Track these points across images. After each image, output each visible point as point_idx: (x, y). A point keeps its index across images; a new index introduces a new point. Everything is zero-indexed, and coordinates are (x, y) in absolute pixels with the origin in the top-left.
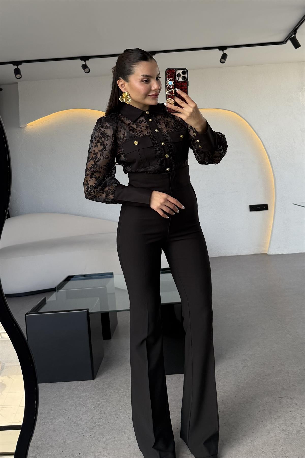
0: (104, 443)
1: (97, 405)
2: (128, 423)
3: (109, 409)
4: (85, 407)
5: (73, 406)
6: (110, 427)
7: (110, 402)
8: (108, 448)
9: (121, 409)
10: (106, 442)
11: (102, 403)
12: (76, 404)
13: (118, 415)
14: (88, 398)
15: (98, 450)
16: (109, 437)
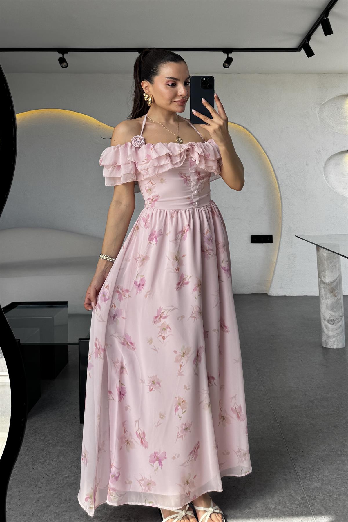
0: (9, 496)
2: (44, 475)
6: (21, 479)
8: (11, 503)
9: (41, 459)
10: (11, 495)
13: (35, 465)
16: (16, 490)
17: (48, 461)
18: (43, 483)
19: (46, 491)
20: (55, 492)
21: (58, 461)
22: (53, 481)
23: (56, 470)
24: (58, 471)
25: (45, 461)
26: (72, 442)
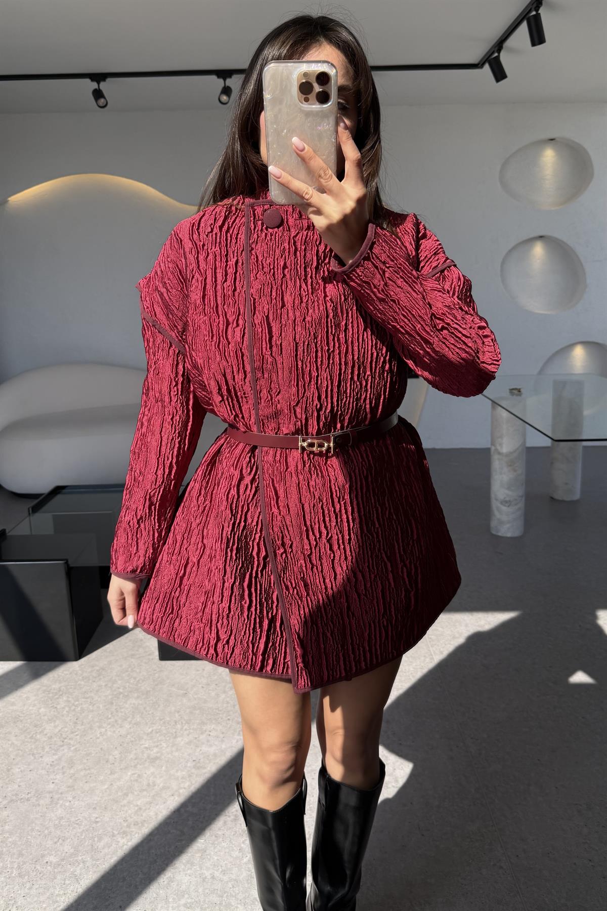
0: (71, 776)
1: (73, 707)
3: (90, 716)
4: (53, 710)
5: (36, 705)
6: (86, 749)
7: (95, 704)
8: (76, 787)
9: (110, 718)
10: (74, 776)
11: (82, 704)
12: (40, 703)
13: (104, 728)
14: (61, 693)
15: (58, 789)
16: (80, 767)
17: (120, 722)
18: (116, 757)
19: (121, 769)
20: (133, 772)
21: (133, 722)
22: (129, 754)
23: (132, 737)
24: (135, 738)
25: (116, 721)
26: (149, 691)
